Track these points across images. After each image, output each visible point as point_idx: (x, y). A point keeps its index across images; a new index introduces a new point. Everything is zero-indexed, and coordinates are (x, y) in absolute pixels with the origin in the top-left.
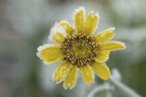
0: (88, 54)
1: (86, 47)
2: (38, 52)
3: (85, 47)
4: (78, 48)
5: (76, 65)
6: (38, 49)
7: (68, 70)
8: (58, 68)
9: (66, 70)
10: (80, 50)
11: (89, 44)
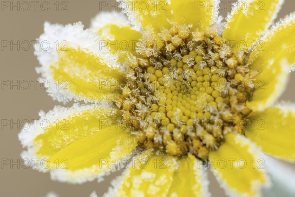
0: (220, 100)
1: (207, 77)
2: (26, 149)
3: (200, 78)
4: (175, 92)
5: (190, 155)
6: (21, 136)
7: (165, 179)
8: (124, 185)
9: (158, 183)
10: (185, 96)
11: (211, 62)
